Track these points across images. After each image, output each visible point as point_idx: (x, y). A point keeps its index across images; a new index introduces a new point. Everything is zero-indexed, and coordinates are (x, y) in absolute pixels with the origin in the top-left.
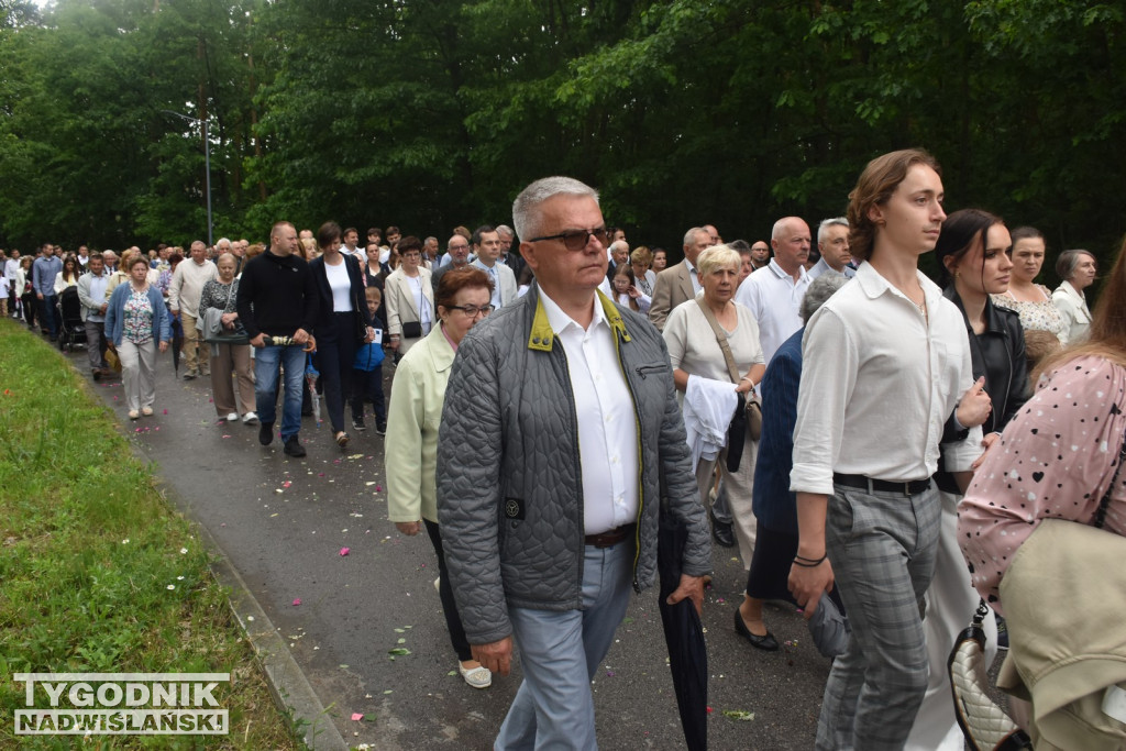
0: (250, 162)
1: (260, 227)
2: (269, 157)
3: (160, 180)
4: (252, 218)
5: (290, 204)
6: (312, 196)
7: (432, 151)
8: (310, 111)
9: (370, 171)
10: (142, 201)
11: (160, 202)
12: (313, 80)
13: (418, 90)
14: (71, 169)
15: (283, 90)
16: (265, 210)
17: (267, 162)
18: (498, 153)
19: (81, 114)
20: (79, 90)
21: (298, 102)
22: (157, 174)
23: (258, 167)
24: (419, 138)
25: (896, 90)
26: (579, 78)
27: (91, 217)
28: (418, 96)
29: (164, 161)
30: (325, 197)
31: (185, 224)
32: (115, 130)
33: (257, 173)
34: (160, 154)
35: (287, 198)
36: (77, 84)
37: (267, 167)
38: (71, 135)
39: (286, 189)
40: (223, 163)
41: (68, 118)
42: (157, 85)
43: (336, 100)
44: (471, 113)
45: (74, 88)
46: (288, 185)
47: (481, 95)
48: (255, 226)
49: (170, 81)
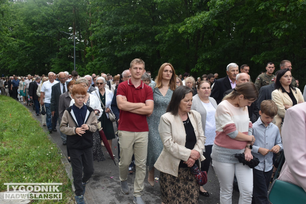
0: (88, 49)
1: (90, 70)
2: (94, 47)
3: (59, 53)
4: (88, 67)
5: (100, 62)
6: (107, 61)
7: (145, 46)
8: (106, 33)
9: (125, 53)
10: (53, 60)
11: (59, 61)
12: (108, 23)
13: (141, 27)
14: (31, 49)
15: (99, 26)
16: (92, 64)
17: (93, 49)
18: (166, 47)
19: (35, 31)
20: (34, 24)
21: (103, 30)
22: (59, 51)
23: (90, 50)
24: (141, 42)
25: (287, 26)
26: (186, 25)
27: (37, 65)
28: (140, 29)
29: (61, 47)
30: (111, 60)
31: (67, 68)
32: (46, 37)
33: (90, 52)
34: (60, 45)
35: (99, 61)
36: (34, 21)
37: (93, 50)
38: (31, 38)
39: (99, 57)
40: (80, 48)
41: (31, 32)
42: (59, 22)
43: (115, 29)
44: (157, 35)
45: (33, 23)
46: (100, 56)
47: (160, 28)
48: (89, 70)
49: (64, 21)
